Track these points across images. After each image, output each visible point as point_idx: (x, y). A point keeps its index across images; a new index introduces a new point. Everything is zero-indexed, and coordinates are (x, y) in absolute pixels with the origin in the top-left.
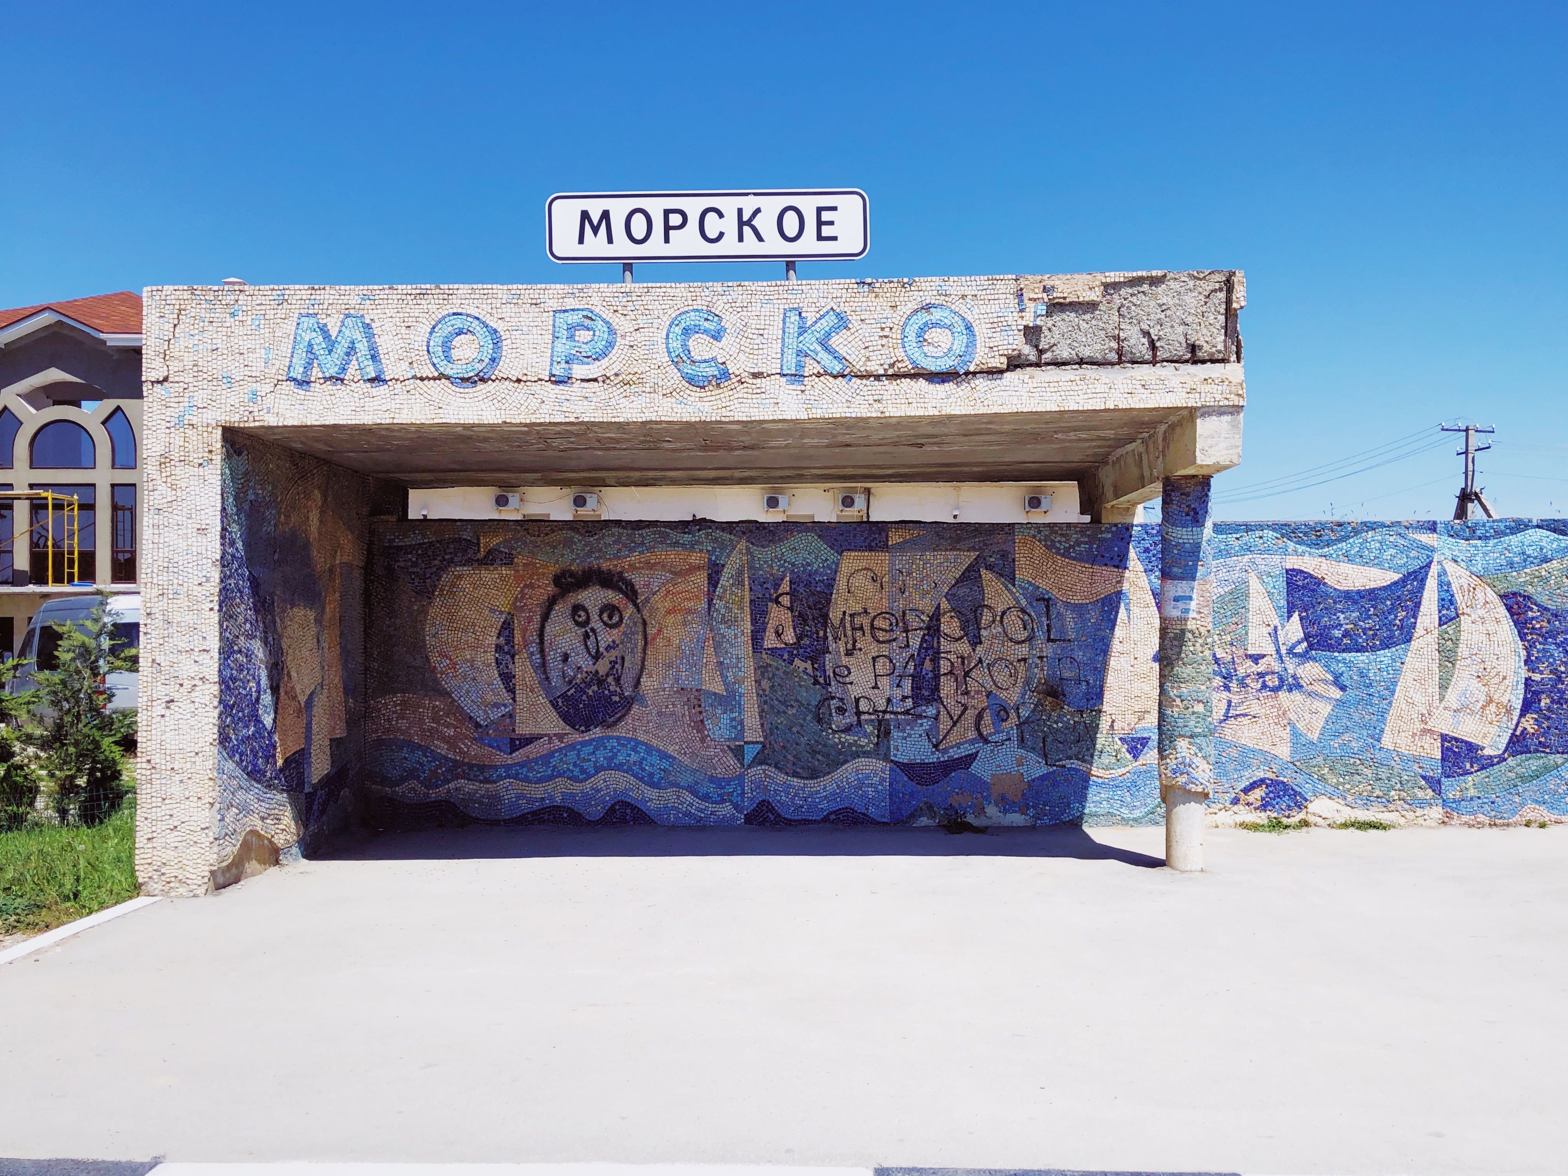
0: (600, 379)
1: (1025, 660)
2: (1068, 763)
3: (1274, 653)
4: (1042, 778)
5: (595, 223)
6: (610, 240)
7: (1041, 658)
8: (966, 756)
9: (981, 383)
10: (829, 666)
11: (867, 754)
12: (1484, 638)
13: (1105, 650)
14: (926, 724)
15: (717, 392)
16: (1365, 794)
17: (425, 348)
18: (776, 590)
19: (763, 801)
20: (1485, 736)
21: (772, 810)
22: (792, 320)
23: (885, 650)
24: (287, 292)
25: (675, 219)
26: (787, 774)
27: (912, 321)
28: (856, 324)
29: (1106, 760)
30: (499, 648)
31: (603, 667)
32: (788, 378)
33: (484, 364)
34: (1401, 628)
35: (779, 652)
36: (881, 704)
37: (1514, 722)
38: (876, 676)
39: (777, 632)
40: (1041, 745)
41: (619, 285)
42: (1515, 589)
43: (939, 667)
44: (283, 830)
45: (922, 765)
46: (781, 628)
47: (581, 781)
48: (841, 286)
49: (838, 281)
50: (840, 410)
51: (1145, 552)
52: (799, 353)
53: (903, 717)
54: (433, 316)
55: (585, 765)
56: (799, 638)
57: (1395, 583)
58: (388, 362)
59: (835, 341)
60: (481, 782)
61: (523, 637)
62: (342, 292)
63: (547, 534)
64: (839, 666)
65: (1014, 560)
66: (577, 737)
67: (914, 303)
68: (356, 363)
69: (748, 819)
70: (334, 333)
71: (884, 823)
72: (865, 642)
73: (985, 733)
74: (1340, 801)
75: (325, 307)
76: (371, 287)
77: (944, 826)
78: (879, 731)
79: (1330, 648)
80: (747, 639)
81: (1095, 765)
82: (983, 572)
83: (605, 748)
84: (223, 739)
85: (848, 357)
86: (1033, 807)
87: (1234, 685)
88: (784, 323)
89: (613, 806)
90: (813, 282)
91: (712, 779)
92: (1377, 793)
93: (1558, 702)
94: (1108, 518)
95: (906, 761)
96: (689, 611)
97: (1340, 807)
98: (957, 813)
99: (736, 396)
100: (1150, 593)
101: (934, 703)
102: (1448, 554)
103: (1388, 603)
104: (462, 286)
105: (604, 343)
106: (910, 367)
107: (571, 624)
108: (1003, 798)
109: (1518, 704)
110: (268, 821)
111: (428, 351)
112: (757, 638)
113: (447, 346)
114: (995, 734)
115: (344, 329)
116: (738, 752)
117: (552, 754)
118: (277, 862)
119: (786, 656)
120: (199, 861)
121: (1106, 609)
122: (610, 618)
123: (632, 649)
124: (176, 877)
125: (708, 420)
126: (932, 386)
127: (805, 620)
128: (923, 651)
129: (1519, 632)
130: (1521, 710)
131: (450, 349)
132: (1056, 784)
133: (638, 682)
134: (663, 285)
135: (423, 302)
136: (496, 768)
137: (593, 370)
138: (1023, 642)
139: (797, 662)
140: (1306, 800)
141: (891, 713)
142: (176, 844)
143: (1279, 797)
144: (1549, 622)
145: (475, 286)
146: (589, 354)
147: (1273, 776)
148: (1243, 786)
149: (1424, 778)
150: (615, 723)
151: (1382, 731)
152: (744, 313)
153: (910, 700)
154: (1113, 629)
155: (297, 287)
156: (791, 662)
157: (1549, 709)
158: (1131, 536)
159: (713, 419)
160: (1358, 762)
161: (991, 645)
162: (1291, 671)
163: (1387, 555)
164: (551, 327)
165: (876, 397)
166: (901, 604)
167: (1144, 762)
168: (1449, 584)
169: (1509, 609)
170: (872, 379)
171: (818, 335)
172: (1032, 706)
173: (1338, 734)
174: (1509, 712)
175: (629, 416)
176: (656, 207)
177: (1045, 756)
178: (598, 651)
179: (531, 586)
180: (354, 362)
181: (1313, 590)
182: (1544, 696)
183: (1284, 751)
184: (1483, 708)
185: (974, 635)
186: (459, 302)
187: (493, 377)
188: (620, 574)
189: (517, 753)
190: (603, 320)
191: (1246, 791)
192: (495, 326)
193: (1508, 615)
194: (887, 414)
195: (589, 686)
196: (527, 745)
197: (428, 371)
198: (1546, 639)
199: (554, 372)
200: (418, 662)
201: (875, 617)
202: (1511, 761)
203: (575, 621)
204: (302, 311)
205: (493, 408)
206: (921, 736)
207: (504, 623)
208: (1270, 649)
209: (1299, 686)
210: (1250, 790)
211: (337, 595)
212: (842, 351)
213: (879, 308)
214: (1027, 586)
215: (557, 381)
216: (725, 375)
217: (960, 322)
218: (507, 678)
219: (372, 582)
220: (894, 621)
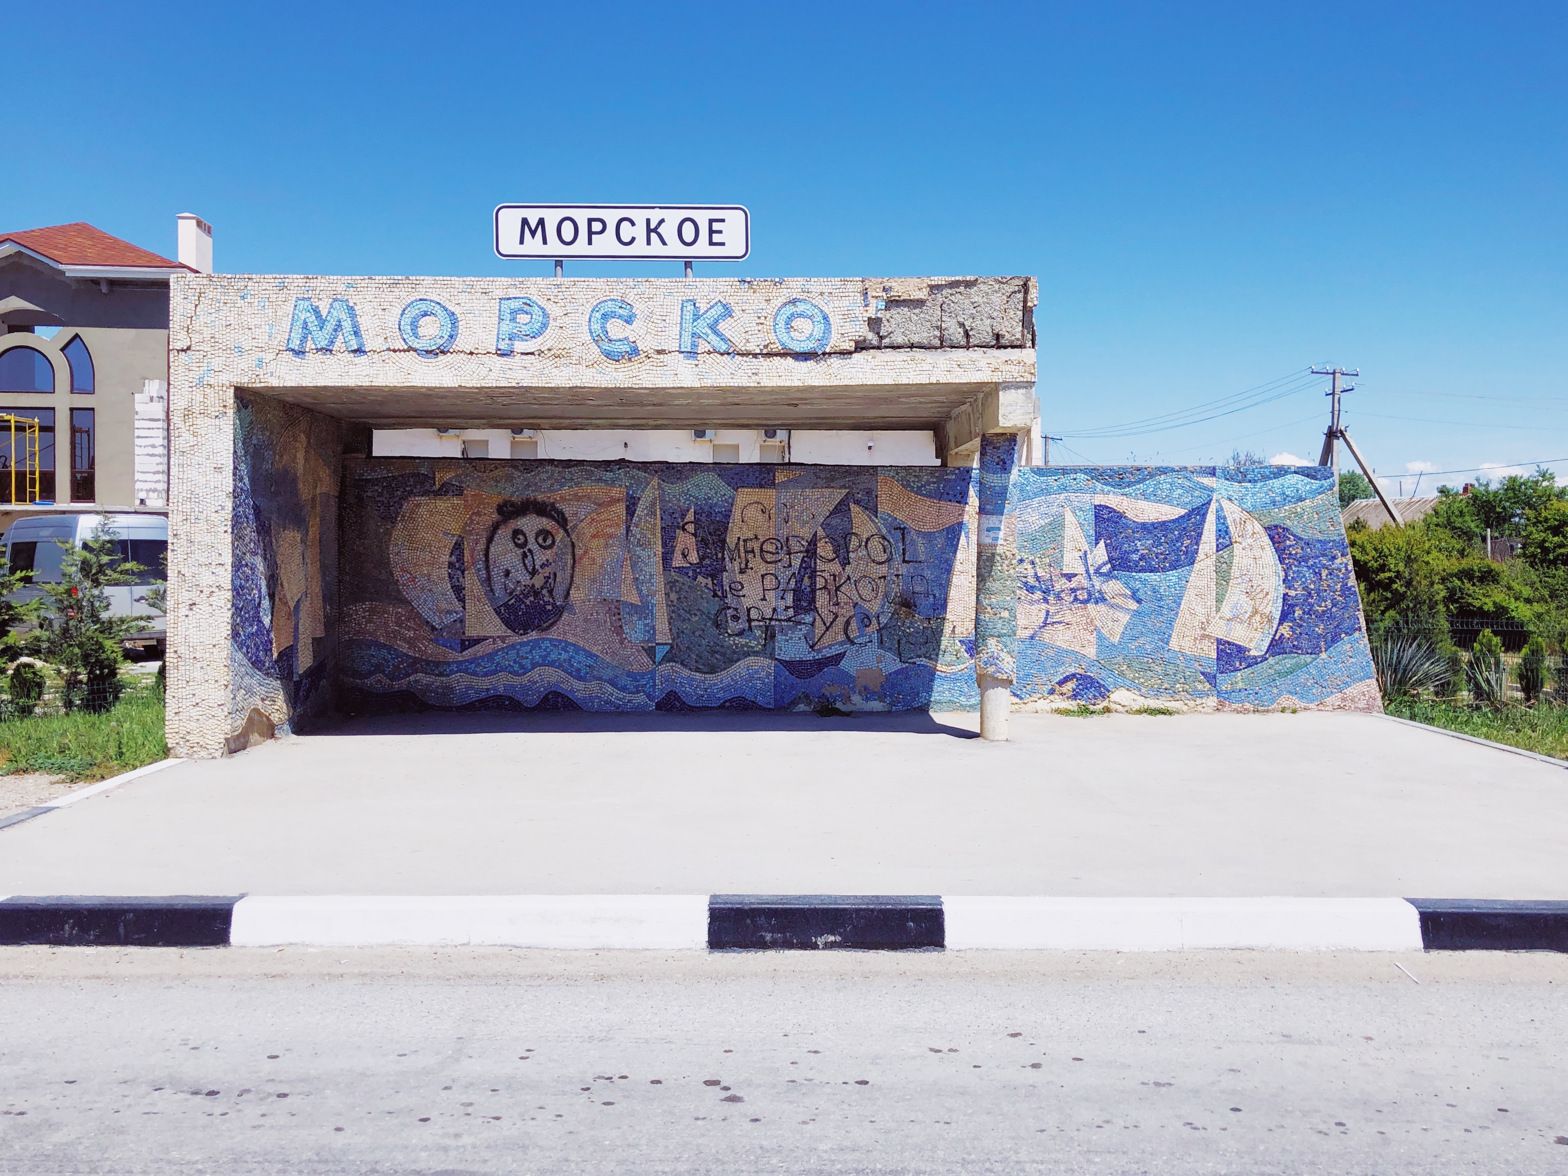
0: (536, 353)
1: (884, 577)
2: (918, 661)
3: (1084, 572)
4: (897, 673)
5: (533, 228)
6: (545, 242)
7: (897, 576)
8: (836, 655)
9: (834, 361)
10: (726, 582)
11: (756, 653)
12: (1251, 561)
13: (949, 570)
14: (804, 629)
15: (629, 364)
16: (1156, 686)
17: (397, 327)
18: (683, 519)
19: (672, 691)
20: (1251, 641)
21: (678, 698)
22: (689, 309)
23: (771, 568)
24: (287, 280)
25: (596, 226)
26: (690, 669)
27: (782, 312)
28: (738, 313)
29: (948, 658)
30: (451, 565)
31: (538, 581)
32: (686, 354)
33: (444, 340)
34: (1186, 553)
35: (685, 570)
36: (768, 613)
37: (1274, 629)
38: (764, 590)
39: (683, 554)
40: (897, 646)
41: (552, 279)
42: (1276, 523)
43: (815, 583)
44: (278, 710)
45: (801, 662)
46: (686, 550)
47: (519, 675)
48: (727, 283)
49: (724, 279)
50: (726, 380)
52: (694, 335)
53: (786, 624)
54: (404, 301)
55: (524, 662)
56: (702, 559)
57: (1182, 517)
58: (367, 337)
59: (722, 327)
60: (436, 675)
61: (472, 556)
62: (331, 281)
63: (491, 471)
64: (734, 582)
65: (877, 496)
66: (516, 639)
67: (783, 297)
68: (342, 337)
69: (659, 706)
70: (324, 313)
71: (770, 709)
72: (755, 562)
73: (852, 636)
74: (1136, 692)
75: (317, 292)
76: (354, 277)
77: (818, 711)
78: (766, 635)
79: (1129, 569)
80: (659, 559)
81: (939, 662)
82: (852, 505)
83: (540, 648)
84: (235, 635)
85: (732, 339)
86: (889, 696)
87: (1051, 598)
88: (682, 311)
89: (547, 695)
90: (705, 279)
91: (629, 674)
92: (1166, 685)
93: (1308, 613)
94: (952, 463)
95: (787, 659)
96: (611, 536)
97: (1136, 697)
98: (828, 700)
99: (644, 368)
101: (811, 612)
102: (1224, 493)
103: (1176, 533)
104: (426, 278)
105: (539, 324)
106: (780, 348)
107: (511, 545)
108: (866, 688)
109: (1277, 615)
110: (266, 702)
111: (400, 329)
112: (667, 558)
113: (414, 326)
114: (859, 637)
115: (332, 310)
116: (651, 652)
117: (496, 652)
118: (272, 736)
119: (690, 574)
120: (216, 730)
121: (950, 536)
122: (545, 540)
123: (563, 567)
124: (198, 743)
125: (622, 386)
126: (797, 363)
127: (707, 545)
128: (803, 570)
129: (1279, 557)
130: (1280, 620)
131: (417, 327)
132: (908, 678)
133: (568, 594)
134: (586, 279)
135: (396, 290)
136: (449, 664)
137: (531, 345)
138: (883, 563)
139: (700, 578)
140: (1109, 691)
141: (776, 620)
142: (198, 717)
143: (1086, 688)
144: (1302, 549)
145: (437, 278)
146: (528, 333)
147: (1082, 672)
148: (1058, 679)
149: (1203, 673)
150: (548, 628)
151: (1170, 636)
152: (651, 303)
153: (792, 609)
154: (955, 552)
155: (295, 276)
156: (695, 579)
157: (1301, 619)
158: (971, 478)
159: (626, 386)
160: (1151, 661)
161: (858, 565)
162: (1097, 588)
163: (1175, 494)
164: (497, 312)
165: (754, 371)
166: (785, 532)
168: (1225, 518)
169: (1272, 538)
170: (751, 356)
171: (708, 322)
172: (890, 614)
173: (1135, 638)
174: (1270, 621)
175: (559, 382)
176: (581, 216)
177: (900, 654)
178: (534, 568)
179: (478, 514)
180: (341, 337)
181: (1116, 522)
182: (1297, 608)
183: (1091, 652)
184: (1250, 617)
185: (844, 557)
186: (424, 290)
187: (451, 350)
188: (553, 504)
189: (467, 652)
190: (539, 306)
191: (1061, 683)
192: (453, 310)
193: (1271, 543)
194: (762, 385)
195: (526, 597)
196: (475, 645)
197: (400, 345)
198: (1300, 563)
199: (500, 347)
200: (383, 576)
201: (764, 542)
202: (1271, 660)
203: (515, 543)
204: (299, 296)
205: (451, 374)
206: (800, 638)
207: (456, 544)
208: (1081, 570)
209: (1104, 600)
210: (1063, 683)
211: (318, 519)
212: (728, 334)
213: (756, 301)
214: (887, 517)
215: (503, 354)
216: (635, 351)
217: (819, 314)
218: (458, 590)
219: (345, 508)
220: (779, 545)
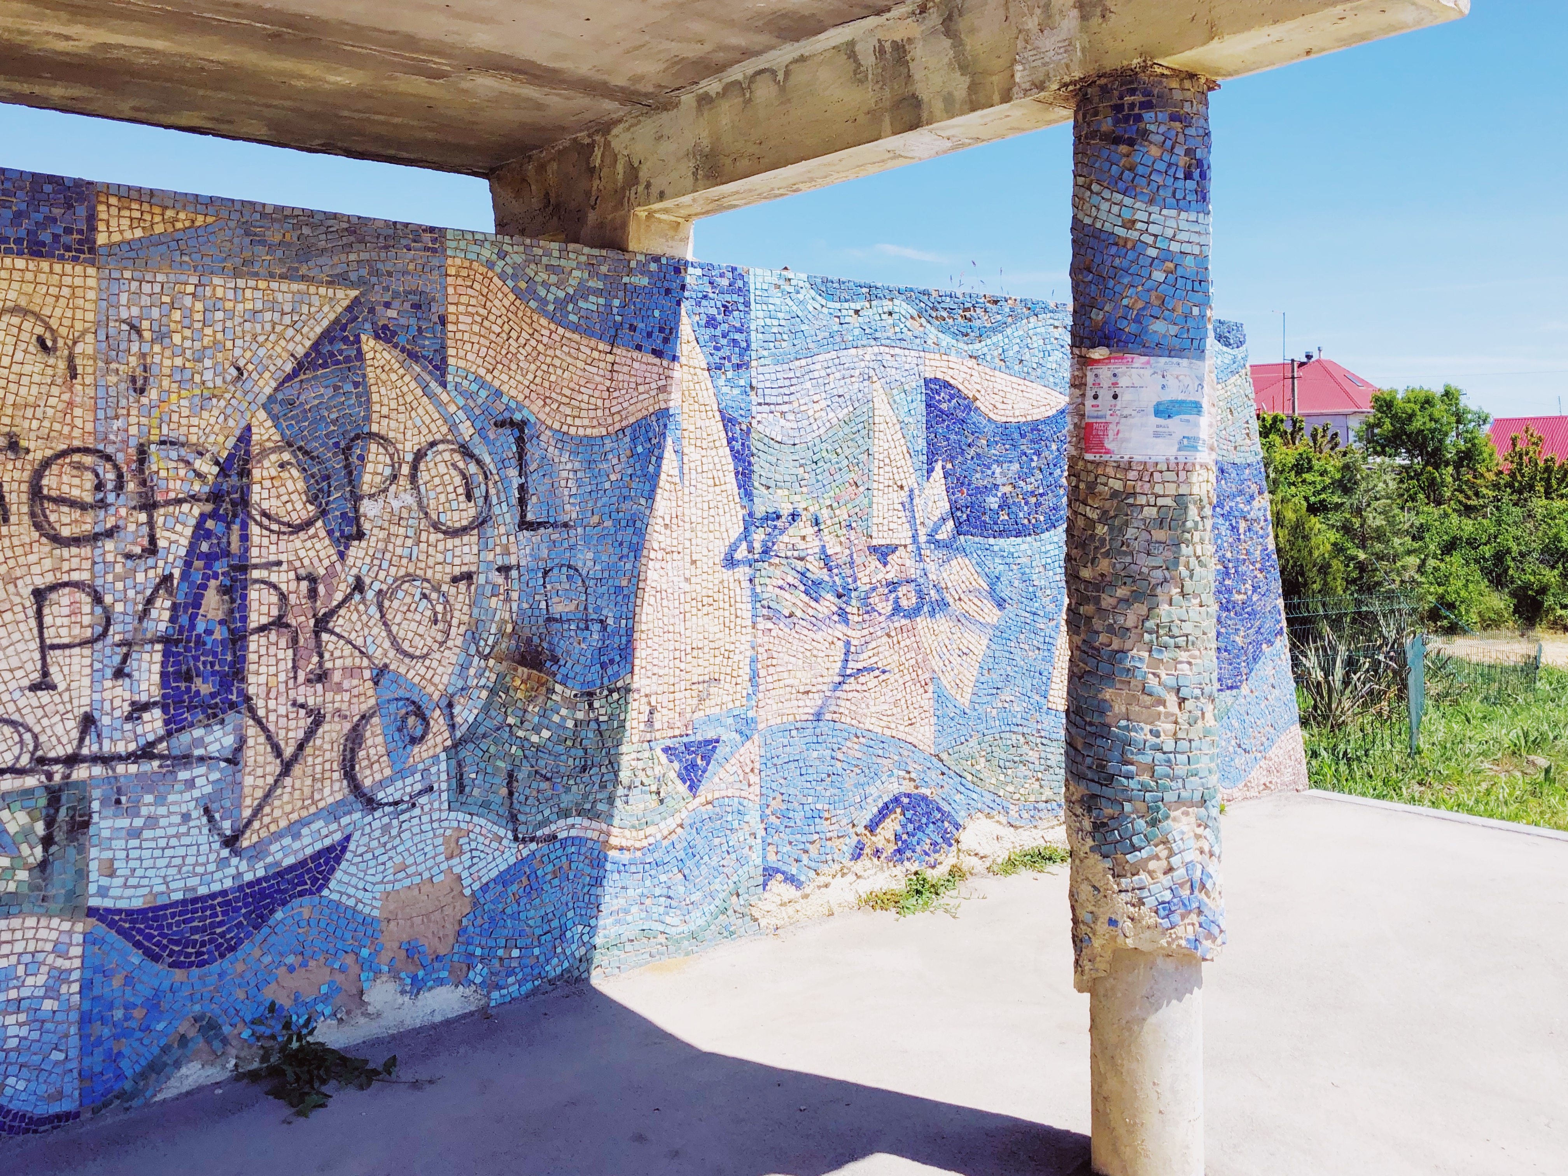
1: (468, 577)
2: (562, 829)
3: (909, 541)
4: (501, 879)
7: (504, 569)
8: (319, 854)
11: (6, 902)
13: (637, 547)
14: (203, 780)
16: (1032, 798)
23: (76, 564)
29: (638, 804)
36: (61, 737)
38: (44, 648)
40: (504, 791)
43: (244, 607)
45: (188, 905)
51: (708, 325)
53: (133, 768)
65: (443, 319)
71: (61, 1120)
72: (10, 543)
73: (368, 782)
74: (1000, 818)
78: (50, 823)
79: (984, 530)
81: (616, 821)
82: (367, 343)
86: (483, 959)
87: (852, 610)
92: (1047, 793)
94: (642, 242)
95: (138, 904)
97: (1001, 831)
98: (287, 1023)
100: (718, 417)
101: (231, 717)
103: (1054, 446)
108: (411, 951)
114: (392, 780)
121: (640, 449)
128: (198, 564)
138: (464, 530)
140: (957, 826)
141: (95, 759)
143: (920, 829)
147: (910, 789)
148: (868, 818)
153: (157, 712)
154: (652, 495)
158: (684, 287)
160: (1022, 740)
161: (387, 541)
162: (932, 577)
163: (1050, 365)
166: (133, 425)
167: (710, 798)
172: (484, 694)
173: (996, 692)
177: (513, 818)
181: (962, 421)
183: (925, 735)
185: (344, 515)
191: (874, 826)
201: (46, 464)
206: (186, 817)
208: (904, 535)
209: (943, 605)
210: (878, 824)
214: (474, 387)
220: (110, 476)
